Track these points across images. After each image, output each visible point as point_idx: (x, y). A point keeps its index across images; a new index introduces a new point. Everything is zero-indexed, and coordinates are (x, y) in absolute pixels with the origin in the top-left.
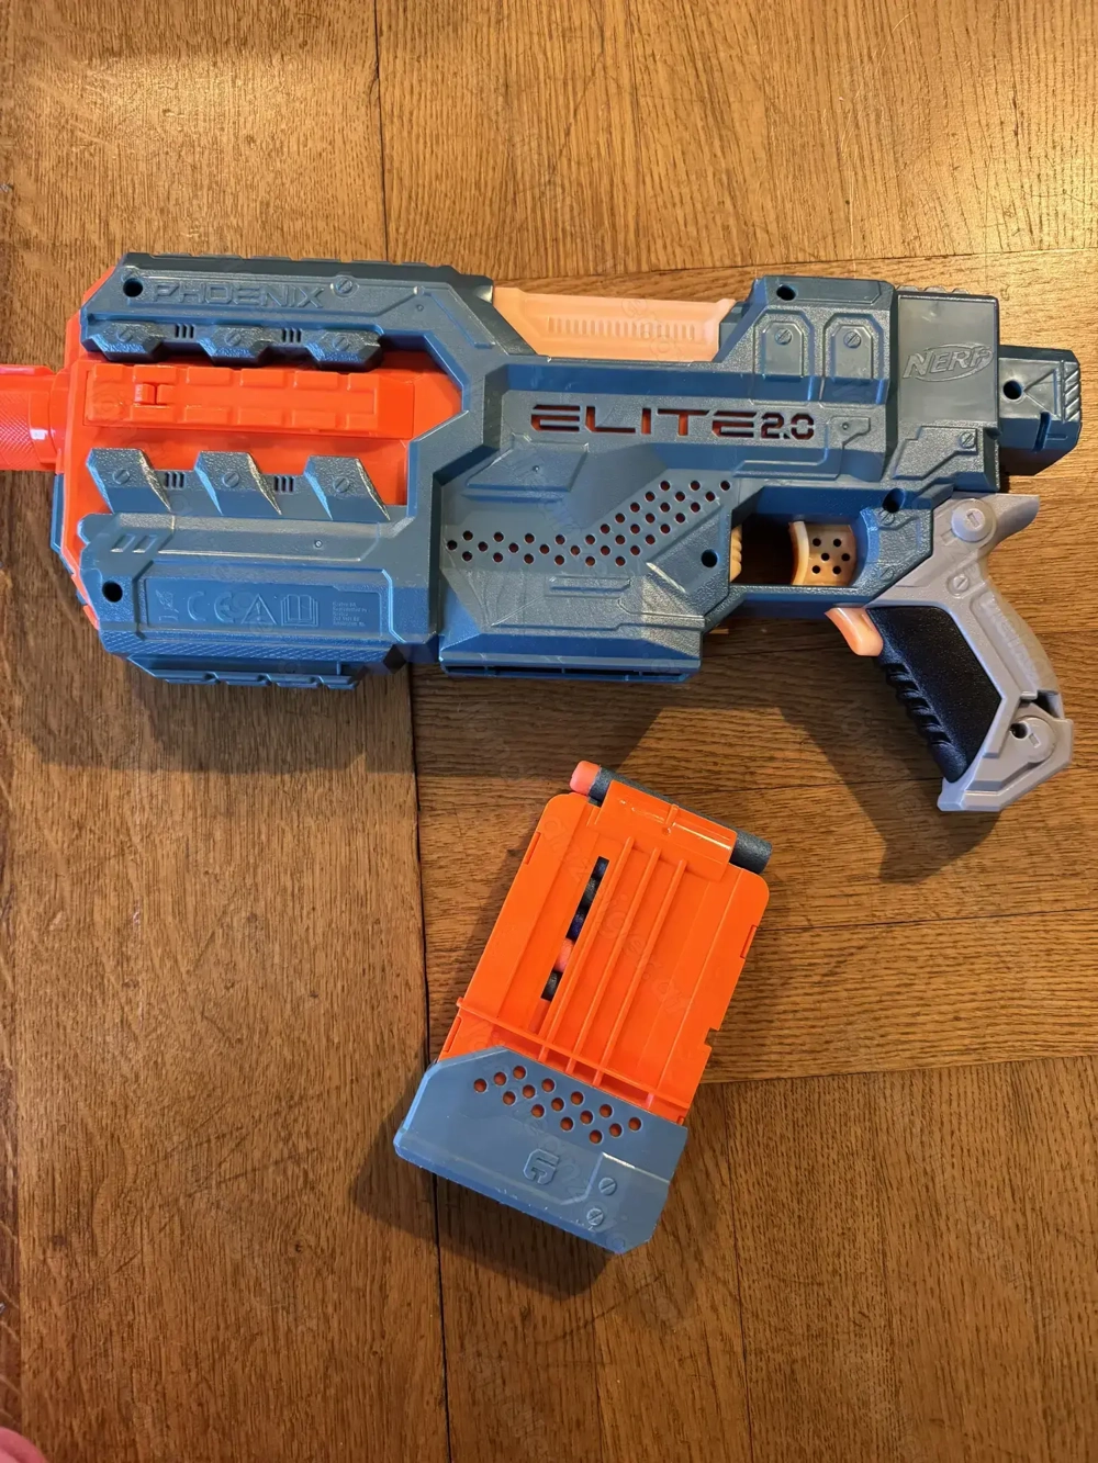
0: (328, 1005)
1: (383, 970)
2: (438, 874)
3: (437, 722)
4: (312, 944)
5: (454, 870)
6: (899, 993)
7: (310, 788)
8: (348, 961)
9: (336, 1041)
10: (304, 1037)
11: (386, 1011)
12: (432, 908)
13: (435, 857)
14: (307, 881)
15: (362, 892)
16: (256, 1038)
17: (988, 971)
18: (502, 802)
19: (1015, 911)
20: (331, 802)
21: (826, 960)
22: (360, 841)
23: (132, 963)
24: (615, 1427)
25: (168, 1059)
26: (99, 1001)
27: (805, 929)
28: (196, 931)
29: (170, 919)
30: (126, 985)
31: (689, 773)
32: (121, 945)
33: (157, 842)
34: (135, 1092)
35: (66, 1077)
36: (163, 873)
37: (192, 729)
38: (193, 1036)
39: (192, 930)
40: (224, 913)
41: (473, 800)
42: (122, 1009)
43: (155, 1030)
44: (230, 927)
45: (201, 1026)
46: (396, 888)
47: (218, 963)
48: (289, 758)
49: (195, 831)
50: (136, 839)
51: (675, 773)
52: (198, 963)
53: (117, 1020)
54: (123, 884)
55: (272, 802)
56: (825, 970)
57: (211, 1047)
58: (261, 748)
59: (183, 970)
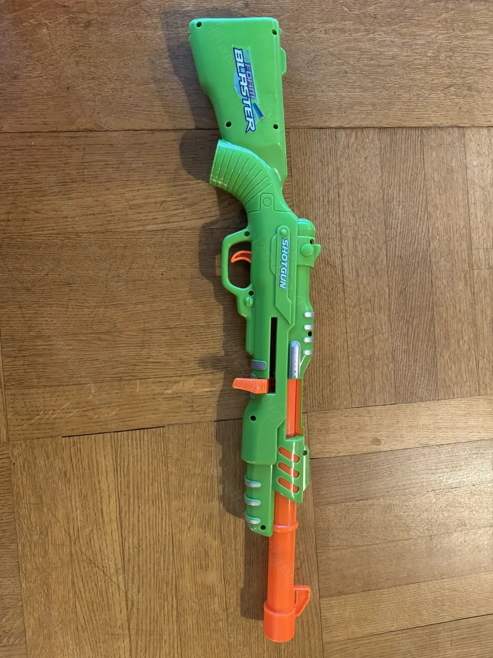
0: (319, 96)
1: (330, 114)
2: (359, 133)
3: (407, 136)
4: (338, 91)
5: (361, 139)
6: (322, 284)
7: (387, 92)
8: (333, 102)
9: (308, 98)
10: (310, 88)
11: (318, 114)
12: (348, 131)
13: (365, 133)
14: (358, 90)
15: (354, 108)
16: (309, 72)
17: (328, 313)
18: (382, 156)
19: (347, 324)
20: (382, 99)
21: (332, 261)
22: (371, 108)
23: (332, 33)
24: (189, 185)
25: (303, 43)
26: (320, 22)
27: (342, 255)
28: (342, 54)
29: (346, 46)
30: (326, 31)
31: (391, 219)
32: (338, 29)
33: (370, 42)
34: (292, 32)
35: (297, 10)
36: (360, 43)
37: (405, 55)
38: (310, 52)
39: (343, 53)
40: (348, 63)
41: (383, 146)
42: (319, 29)
43: (312, 39)
44: (344, 65)
45: (313, 55)
46: (355, 119)
47: (332, 60)
48: (396, 86)
49: (373, 55)
50: (371, 36)
51: (391, 215)
52: (332, 54)
53: (315, 27)
54: (357, 31)
55: (382, 80)
56: (329, 261)
57: (307, 57)
58: (399, 77)
59: (330, 49)
